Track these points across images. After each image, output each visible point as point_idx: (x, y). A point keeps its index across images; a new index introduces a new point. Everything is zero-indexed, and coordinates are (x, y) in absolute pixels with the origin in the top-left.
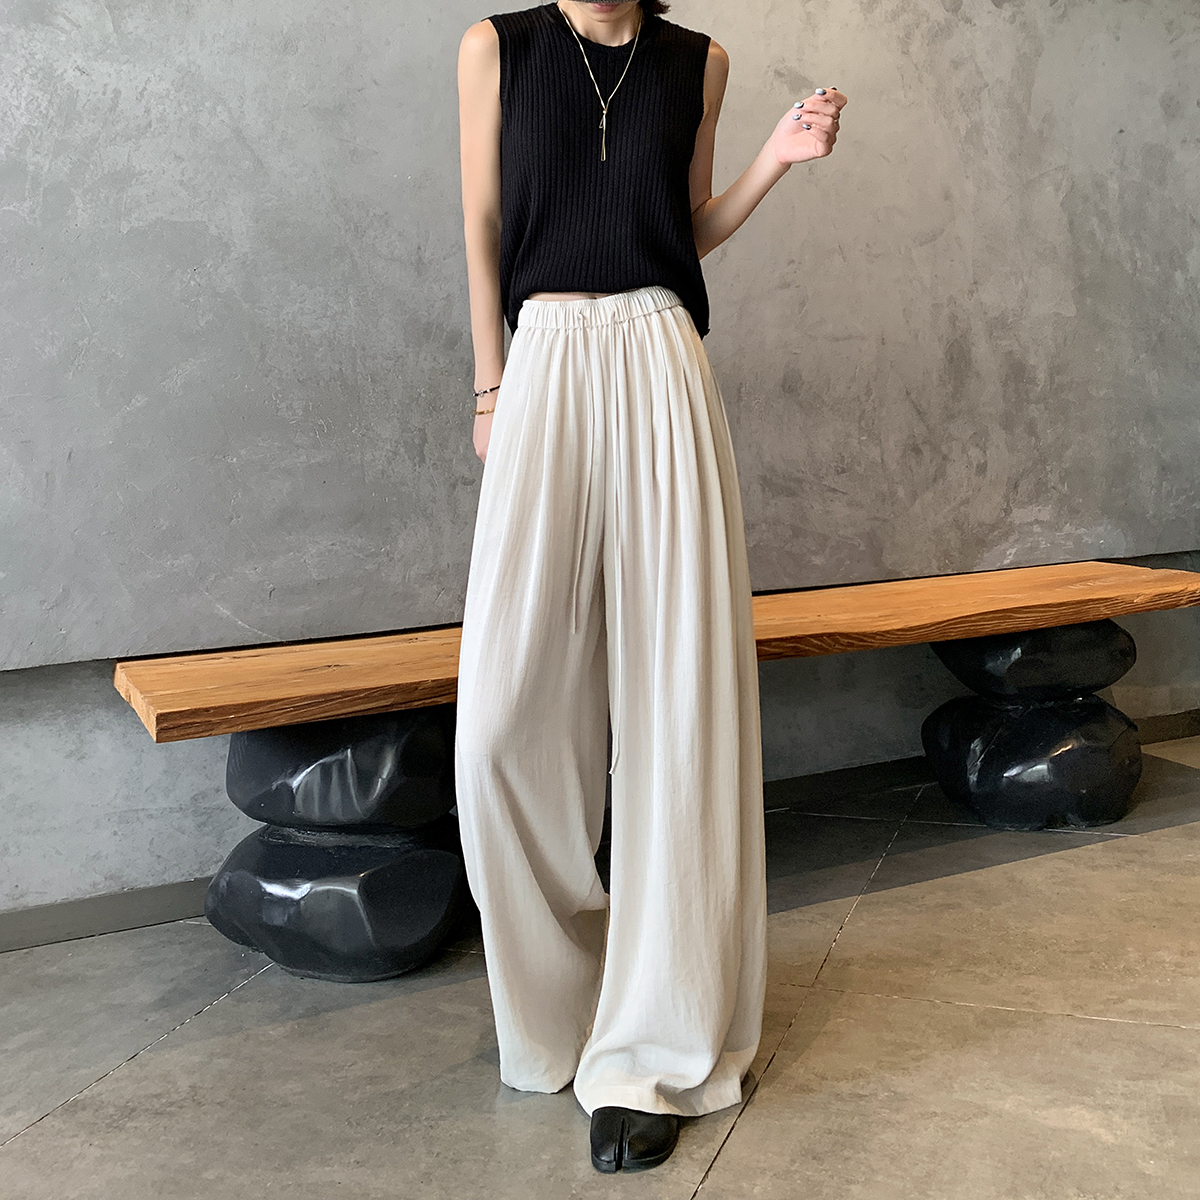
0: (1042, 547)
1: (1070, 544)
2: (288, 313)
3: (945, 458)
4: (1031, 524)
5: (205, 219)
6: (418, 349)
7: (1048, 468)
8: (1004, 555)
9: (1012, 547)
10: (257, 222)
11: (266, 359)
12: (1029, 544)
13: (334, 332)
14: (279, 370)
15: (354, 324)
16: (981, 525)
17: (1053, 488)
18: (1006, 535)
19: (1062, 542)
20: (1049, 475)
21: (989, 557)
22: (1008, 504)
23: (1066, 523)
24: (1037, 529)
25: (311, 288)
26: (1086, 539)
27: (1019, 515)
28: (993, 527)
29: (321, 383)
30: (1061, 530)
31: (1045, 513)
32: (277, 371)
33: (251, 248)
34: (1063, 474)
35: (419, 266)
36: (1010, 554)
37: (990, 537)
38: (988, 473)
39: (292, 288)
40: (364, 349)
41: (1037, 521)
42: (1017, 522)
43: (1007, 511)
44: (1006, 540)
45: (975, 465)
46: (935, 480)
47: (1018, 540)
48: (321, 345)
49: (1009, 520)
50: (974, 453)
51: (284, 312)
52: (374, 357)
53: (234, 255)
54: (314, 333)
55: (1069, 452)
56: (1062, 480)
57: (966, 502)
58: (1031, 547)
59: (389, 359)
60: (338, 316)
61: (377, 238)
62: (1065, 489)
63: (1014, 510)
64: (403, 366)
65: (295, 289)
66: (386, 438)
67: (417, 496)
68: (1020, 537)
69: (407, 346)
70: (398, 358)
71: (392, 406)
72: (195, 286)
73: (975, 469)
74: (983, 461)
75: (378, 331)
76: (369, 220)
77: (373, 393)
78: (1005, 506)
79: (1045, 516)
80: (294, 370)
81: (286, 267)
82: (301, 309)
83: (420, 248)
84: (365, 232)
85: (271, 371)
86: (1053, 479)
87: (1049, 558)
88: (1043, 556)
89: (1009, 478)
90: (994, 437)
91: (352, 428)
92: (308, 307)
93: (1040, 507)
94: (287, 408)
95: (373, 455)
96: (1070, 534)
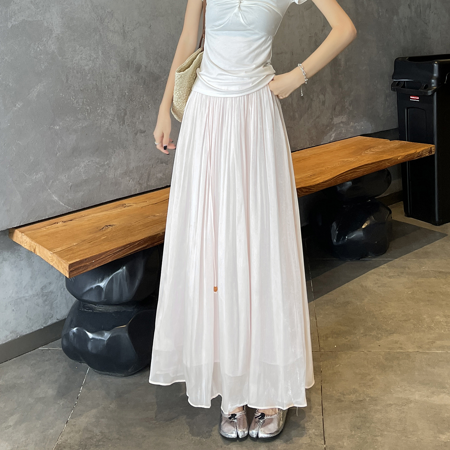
0: (343, 132)
1: (352, 130)
2: (76, 60)
3: (312, 100)
4: (340, 123)
5: (42, 19)
6: (125, 73)
7: (346, 100)
8: (331, 137)
9: (333, 133)
10: (63, 19)
11: (69, 82)
12: (339, 132)
13: (94, 67)
14: (73, 86)
15: (101, 63)
16: (323, 125)
17: (347, 108)
18: (331, 129)
19: (350, 129)
20: (346, 103)
21: (326, 138)
22: (332, 116)
23: (351, 122)
24: (341, 125)
25: (84, 48)
26: (357, 127)
27: (336, 120)
28: (327, 126)
29: (89, 90)
30: (349, 124)
31: (344, 118)
32: (73, 87)
33: (60, 31)
34: (350, 102)
35: (124, 34)
36: (333, 136)
37: (326, 130)
38: (326, 105)
39: (77, 49)
40: (105, 74)
41: (342, 122)
42: (335, 123)
43: (332, 119)
44: (331, 131)
45: (321, 102)
46: (308, 109)
47: (335, 131)
48: (89, 73)
49: (332, 123)
50: (321, 97)
51: (75, 59)
52: (109, 77)
53: (54, 35)
54: (87, 68)
55: (352, 93)
56: (350, 105)
57: (318, 117)
58: (340, 133)
59: (114, 78)
60: (95, 60)
61: (109, 22)
62: (351, 108)
63: (334, 118)
64: (119, 80)
65: (78, 49)
66: (110, 114)
67: (120, 139)
68: (336, 129)
69: (121, 71)
70: (118, 77)
71: (114, 99)
72: (39, 50)
73: (321, 103)
74: (324, 100)
75: (110, 65)
76: (105, 14)
77: (108, 93)
78: (331, 117)
79: (344, 120)
80: (79, 85)
81: (75, 39)
82: (81, 57)
83: (123, 26)
84: (104, 20)
85: (70, 87)
86: (347, 104)
87: (346, 136)
88: (344, 136)
89: (333, 106)
90: (328, 89)
91: (99, 110)
92: (84, 56)
93: (343, 116)
94: (77, 103)
95: (105, 121)
96: (352, 126)
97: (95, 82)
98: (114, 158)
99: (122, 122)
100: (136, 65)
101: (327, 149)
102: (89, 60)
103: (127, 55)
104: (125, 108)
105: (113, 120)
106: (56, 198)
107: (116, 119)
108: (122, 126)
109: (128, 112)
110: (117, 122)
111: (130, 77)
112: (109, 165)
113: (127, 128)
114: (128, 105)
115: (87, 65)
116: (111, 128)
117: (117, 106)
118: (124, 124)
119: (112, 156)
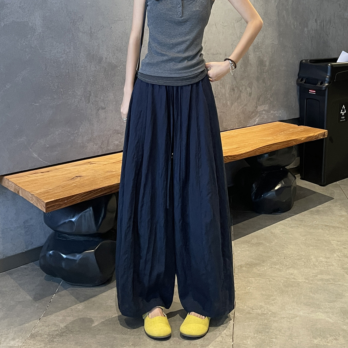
0: (265, 118)
1: (272, 116)
3: (241, 91)
4: (262, 111)
5: (28, 20)
6: (90, 64)
7: (268, 93)
8: (255, 121)
9: (257, 118)
10: (44, 21)
11: (47, 70)
12: (262, 117)
14: (51, 73)
16: (249, 112)
17: (269, 99)
19: (270, 116)
21: (251, 121)
23: (271, 110)
24: (264, 112)
25: (60, 44)
26: (276, 114)
27: (260, 108)
28: (253, 112)
29: (63, 77)
30: (270, 112)
33: (42, 30)
34: (271, 95)
35: (91, 34)
36: (257, 121)
37: (252, 115)
38: (252, 96)
40: (75, 64)
41: (264, 110)
42: (259, 111)
44: (256, 116)
45: (248, 93)
46: (238, 99)
48: (63, 63)
49: (257, 110)
50: (249, 89)
51: (52, 53)
52: (78, 67)
53: (37, 33)
54: (61, 59)
55: (274, 88)
56: (271, 97)
57: (246, 105)
59: (83, 67)
60: (68, 53)
61: (80, 25)
62: (272, 99)
63: (258, 107)
64: (86, 69)
65: (55, 44)
66: (79, 95)
67: (86, 113)
68: (259, 115)
69: (88, 63)
70: (85, 67)
71: (82, 84)
72: (25, 45)
73: (248, 95)
74: (251, 92)
75: (80, 58)
76: (77, 19)
77: (77, 79)
78: (256, 106)
79: (266, 108)
80: (55, 73)
81: (53, 37)
82: (57, 51)
83: (91, 28)
84: (76, 23)
85: (48, 73)
86: (269, 96)
87: (267, 121)
88: (265, 121)
89: (257, 97)
90: (254, 84)
91: (70, 92)
92: (59, 50)
93: (265, 106)
94: (53, 86)
95: (75, 101)
96: (272, 113)
97: (67, 71)
98: (82, 128)
99: (87, 101)
100: (99, 58)
101: (252, 130)
102: (63, 53)
103: (93, 50)
104: (90, 90)
105: (81, 100)
106: (35, 155)
107: (83, 99)
108: (88, 104)
109: (92, 94)
110: (84, 101)
111: (94, 67)
112: (78, 134)
113: (91, 105)
114: (92, 88)
115: (62, 57)
116: (79, 105)
117: (84, 89)
118: (89, 102)
119: (80, 127)
